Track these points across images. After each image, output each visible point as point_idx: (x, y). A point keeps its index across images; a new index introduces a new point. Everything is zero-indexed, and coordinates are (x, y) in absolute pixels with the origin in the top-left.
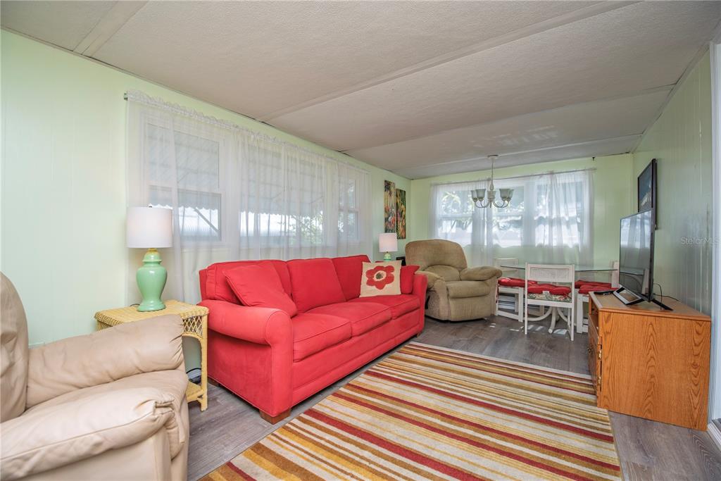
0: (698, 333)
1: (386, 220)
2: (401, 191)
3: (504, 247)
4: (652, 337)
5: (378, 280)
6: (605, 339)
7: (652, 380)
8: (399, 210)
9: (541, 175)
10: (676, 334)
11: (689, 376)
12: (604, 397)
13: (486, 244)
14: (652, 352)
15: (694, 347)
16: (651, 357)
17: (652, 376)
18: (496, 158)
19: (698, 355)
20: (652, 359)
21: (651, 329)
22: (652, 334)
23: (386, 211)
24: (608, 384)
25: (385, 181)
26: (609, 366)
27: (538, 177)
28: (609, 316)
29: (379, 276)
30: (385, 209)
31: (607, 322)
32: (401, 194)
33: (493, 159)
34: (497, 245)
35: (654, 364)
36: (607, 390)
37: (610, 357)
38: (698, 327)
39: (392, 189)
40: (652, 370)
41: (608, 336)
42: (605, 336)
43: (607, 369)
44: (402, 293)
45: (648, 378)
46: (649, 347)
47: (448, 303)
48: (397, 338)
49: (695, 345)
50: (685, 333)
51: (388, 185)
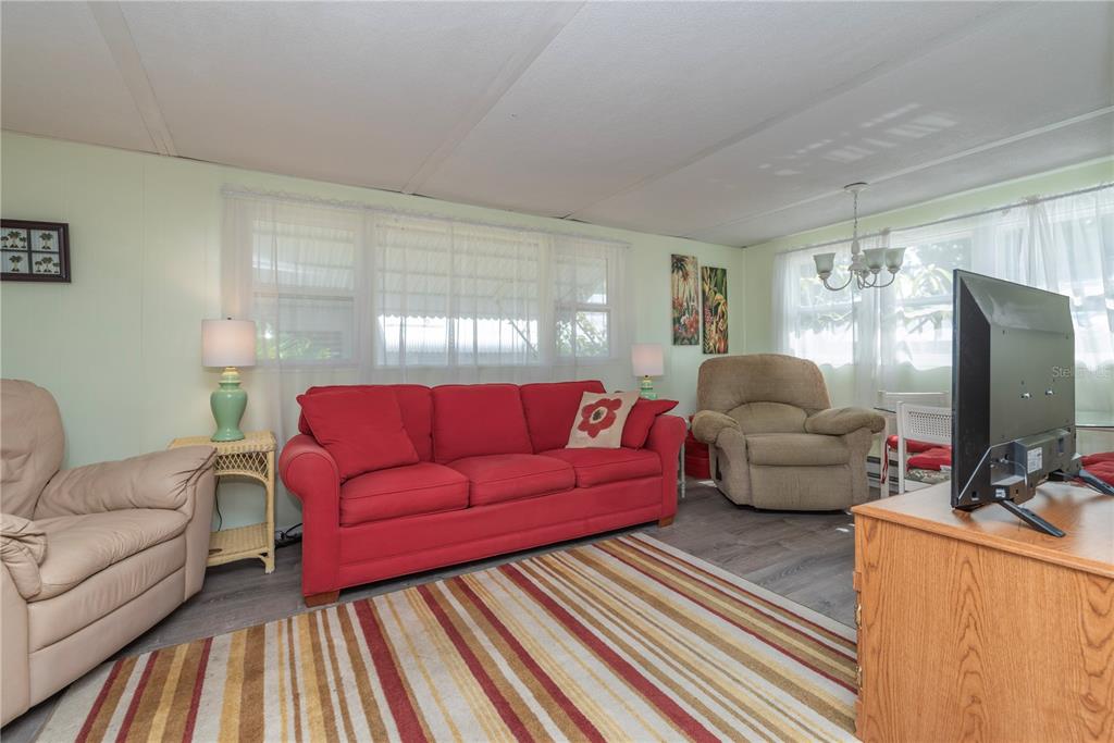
0: (1095, 610)
1: (676, 321)
2: (712, 269)
3: (923, 369)
4: (969, 596)
5: (597, 421)
6: (868, 581)
7: (976, 708)
8: (709, 303)
9: (1006, 209)
10: (1031, 600)
11: (1074, 729)
12: (870, 717)
13: (879, 363)
14: (971, 635)
15: (1087, 651)
16: (971, 649)
17: (975, 700)
18: (862, 189)
19: (1099, 675)
20: (972, 654)
21: (967, 574)
22: (969, 589)
23: (674, 307)
24: (877, 690)
25: (673, 255)
26: (876, 645)
27: (1000, 213)
28: (874, 528)
29: (597, 416)
30: (674, 302)
31: (869, 539)
32: (717, 277)
33: (854, 191)
34: (908, 366)
35: (977, 667)
36: (874, 704)
37: (878, 624)
38: (1094, 594)
39: (689, 268)
40: (972, 682)
41: (872, 574)
42: (867, 573)
43: (874, 650)
44: (622, 445)
45: (964, 701)
46: (964, 621)
47: (749, 474)
48: (591, 520)
49: (1090, 644)
50: (1058, 602)
51: (678, 263)
